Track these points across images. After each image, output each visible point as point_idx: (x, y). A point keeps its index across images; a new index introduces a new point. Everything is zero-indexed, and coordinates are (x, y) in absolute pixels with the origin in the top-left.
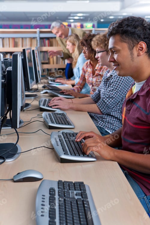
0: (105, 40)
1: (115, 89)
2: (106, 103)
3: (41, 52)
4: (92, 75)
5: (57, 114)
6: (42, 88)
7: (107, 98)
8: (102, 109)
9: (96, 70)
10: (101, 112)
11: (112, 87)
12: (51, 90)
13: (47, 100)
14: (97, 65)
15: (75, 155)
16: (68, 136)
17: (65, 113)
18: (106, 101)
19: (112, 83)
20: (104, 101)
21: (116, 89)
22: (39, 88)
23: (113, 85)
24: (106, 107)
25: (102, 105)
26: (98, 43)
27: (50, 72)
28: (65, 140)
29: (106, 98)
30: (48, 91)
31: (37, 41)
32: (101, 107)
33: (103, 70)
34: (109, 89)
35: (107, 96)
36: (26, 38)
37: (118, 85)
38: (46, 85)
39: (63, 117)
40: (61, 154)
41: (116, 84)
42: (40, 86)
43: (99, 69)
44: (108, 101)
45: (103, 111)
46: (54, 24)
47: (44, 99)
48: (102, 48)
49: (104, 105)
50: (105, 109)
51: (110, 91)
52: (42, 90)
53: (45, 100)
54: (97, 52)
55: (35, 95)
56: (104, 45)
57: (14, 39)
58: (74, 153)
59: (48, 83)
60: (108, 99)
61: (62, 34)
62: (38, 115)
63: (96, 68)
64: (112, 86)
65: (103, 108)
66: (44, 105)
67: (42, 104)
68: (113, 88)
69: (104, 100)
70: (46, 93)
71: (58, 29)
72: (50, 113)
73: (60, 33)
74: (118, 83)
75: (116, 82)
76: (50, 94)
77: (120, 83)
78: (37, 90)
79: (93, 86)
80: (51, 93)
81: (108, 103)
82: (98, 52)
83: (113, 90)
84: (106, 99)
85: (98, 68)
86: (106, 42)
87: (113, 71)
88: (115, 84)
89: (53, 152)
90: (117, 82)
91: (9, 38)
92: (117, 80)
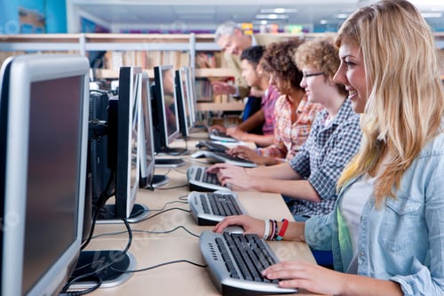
0: (323, 52)
1: (345, 152)
2: (328, 177)
3: (197, 79)
4: (290, 122)
5: (219, 196)
6: (195, 148)
7: (331, 167)
8: (320, 189)
9: (300, 112)
10: (319, 196)
11: (341, 148)
12: (212, 151)
13: (203, 169)
14: (302, 103)
15: (254, 280)
16: (237, 240)
17: (234, 196)
18: (328, 174)
19: (341, 139)
20: (324, 174)
21: (349, 151)
22: (189, 148)
23: (342, 144)
24: (328, 186)
25: (320, 182)
26: (308, 58)
27: (214, 118)
28: (231, 249)
29: (328, 167)
30: (206, 153)
31: (190, 56)
32: (317, 186)
33: (314, 112)
34: (335, 152)
35: (331, 164)
36: (168, 51)
37: (353, 142)
38: (204, 142)
39: (229, 202)
40: (223, 276)
41: (349, 141)
42: (192, 145)
43: (305, 109)
44: (332, 174)
45: (323, 194)
46: (221, 29)
47: (196, 168)
48: (315, 67)
49: (325, 182)
50: (326, 190)
51: (336, 155)
52: (195, 152)
53: (200, 171)
54: (304, 74)
55: (180, 161)
56: (320, 61)
57: (144, 52)
58: (252, 275)
59: (209, 139)
60: (331, 170)
61: (237, 48)
62: (180, 198)
63: (299, 109)
64: (339, 145)
65: (323, 186)
66: (197, 178)
67: (193, 176)
68: (341, 150)
69: (324, 171)
70: (203, 156)
71: (230, 37)
72: (205, 194)
73: (233, 46)
74: (352, 140)
75: (347, 138)
76: (210, 159)
77: (355, 138)
78: (184, 151)
79: (293, 144)
80: (212, 157)
81: (331, 177)
82: (307, 76)
83: (342, 153)
84: (328, 170)
85: (303, 108)
86: (325, 57)
87: (338, 115)
88: (345, 142)
89: (206, 273)
90: (351, 137)
91: (136, 51)
92: (349, 134)
